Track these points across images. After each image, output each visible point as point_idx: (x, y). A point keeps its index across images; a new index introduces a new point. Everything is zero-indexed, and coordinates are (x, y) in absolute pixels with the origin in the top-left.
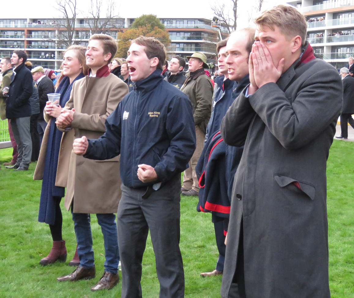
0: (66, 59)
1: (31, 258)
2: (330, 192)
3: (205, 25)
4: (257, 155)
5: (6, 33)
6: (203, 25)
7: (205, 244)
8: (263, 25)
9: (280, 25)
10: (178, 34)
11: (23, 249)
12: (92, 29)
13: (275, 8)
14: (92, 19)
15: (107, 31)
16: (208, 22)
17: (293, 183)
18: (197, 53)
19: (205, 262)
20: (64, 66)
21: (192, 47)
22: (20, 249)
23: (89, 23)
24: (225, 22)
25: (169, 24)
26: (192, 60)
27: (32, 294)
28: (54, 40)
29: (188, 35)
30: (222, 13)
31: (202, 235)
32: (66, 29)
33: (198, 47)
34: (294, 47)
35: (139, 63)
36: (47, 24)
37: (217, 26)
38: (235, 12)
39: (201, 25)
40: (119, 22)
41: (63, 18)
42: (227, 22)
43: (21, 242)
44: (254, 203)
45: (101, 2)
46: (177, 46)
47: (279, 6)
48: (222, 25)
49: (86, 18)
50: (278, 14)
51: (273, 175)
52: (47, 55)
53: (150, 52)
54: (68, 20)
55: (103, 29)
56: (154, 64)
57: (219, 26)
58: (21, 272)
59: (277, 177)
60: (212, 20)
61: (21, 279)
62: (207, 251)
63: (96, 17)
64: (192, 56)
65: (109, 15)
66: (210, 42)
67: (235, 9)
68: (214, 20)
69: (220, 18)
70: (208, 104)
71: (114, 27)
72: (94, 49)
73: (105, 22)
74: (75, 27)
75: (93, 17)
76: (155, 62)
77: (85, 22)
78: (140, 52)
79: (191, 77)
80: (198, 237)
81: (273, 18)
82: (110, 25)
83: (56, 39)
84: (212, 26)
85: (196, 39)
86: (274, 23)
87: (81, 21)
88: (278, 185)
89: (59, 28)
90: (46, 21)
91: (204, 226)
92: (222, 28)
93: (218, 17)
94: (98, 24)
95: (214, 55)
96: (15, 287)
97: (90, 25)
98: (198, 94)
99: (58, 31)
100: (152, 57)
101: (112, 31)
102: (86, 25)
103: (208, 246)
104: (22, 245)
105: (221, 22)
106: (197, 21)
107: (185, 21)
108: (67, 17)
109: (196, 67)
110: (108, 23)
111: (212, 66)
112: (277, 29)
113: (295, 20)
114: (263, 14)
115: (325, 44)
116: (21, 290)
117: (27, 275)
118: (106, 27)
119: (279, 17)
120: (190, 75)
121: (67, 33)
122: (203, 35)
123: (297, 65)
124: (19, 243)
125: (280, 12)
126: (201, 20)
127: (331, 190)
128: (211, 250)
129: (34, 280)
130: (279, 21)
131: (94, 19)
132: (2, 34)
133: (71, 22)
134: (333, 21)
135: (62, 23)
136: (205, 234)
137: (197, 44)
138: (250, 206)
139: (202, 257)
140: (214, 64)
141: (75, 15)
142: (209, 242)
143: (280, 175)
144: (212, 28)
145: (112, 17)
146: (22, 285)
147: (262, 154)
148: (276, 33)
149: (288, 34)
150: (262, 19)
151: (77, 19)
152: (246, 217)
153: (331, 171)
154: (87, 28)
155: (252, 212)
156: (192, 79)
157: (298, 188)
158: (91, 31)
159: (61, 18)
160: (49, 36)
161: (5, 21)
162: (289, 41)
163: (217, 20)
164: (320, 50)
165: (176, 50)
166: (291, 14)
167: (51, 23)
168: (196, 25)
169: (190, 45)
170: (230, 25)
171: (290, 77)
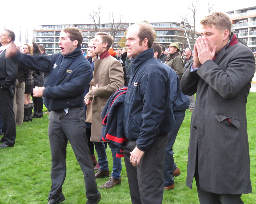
0: (89, 47)
1: (77, 165)
2: (253, 123)
3: (176, 26)
4: (204, 103)
5: (59, 33)
6: (175, 26)
7: (179, 155)
8: (205, 24)
9: (215, 24)
10: (161, 32)
11: (72, 160)
12: (110, 30)
13: (212, 14)
14: (110, 24)
15: (119, 31)
16: (178, 25)
17: (226, 120)
18: (173, 43)
19: (179, 166)
20: (89, 51)
21: (169, 39)
22: (71, 159)
23: (108, 27)
24: (188, 24)
25: (155, 26)
26: (170, 47)
27: (78, 186)
28: (87, 36)
29: (167, 32)
30: (186, 19)
31: (178, 150)
32: (94, 30)
33: (173, 39)
34: (224, 36)
35: (66, 44)
36: (83, 27)
37: (184, 27)
38: (194, 18)
39: (174, 27)
40: (126, 25)
41: (92, 24)
42: (190, 24)
43: (71, 156)
44: (204, 131)
45: (115, 14)
46: (161, 39)
47: (214, 13)
48: (187, 26)
49: (106, 23)
50: (214, 18)
51: (214, 115)
52: (83, 46)
53: (72, 37)
54: (96, 25)
55: (116, 30)
56: (75, 44)
57: (185, 27)
58: (71, 173)
59: (216, 116)
60: (181, 23)
61: (72, 177)
62: (181, 159)
63: (112, 23)
64: (170, 45)
65: (120, 22)
66: (179, 36)
67: (194, 16)
68: (182, 23)
69: (186, 22)
70: (181, 73)
71: (123, 28)
72: (97, 40)
73: (117, 25)
74: (100, 29)
75: (110, 23)
76: (76, 43)
77: (105, 26)
78: (66, 38)
79: (170, 57)
80: (175, 151)
81: (211, 20)
82: (120, 27)
83: (89, 36)
84: (181, 27)
85: (171, 35)
86: (212, 23)
87: (103, 25)
88: (218, 121)
89: (90, 29)
90: (82, 26)
91: (179, 145)
92: (187, 28)
93: (184, 21)
94: (113, 27)
95: (182, 44)
96: (68, 182)
97: (109, 27)
98: (175, 67)
99: (90, 31)
100: (74, 40)
101: (121, 31)
102: (106, 28)
103: (181, 156)
104: (71, 157)
105: (186, 24)
106: (172, 24)
107: (165, 24)
108: (95, 23)
109: (173, 51)
110: (119, 26)
111: (181, 51)
112: (213, 26)
113: (224, 20)
114: (205, 18)
115: (248, 36)
116: (72, 183)
117: (75, 174)
118: (118, 29)
119: (214, 19)
120: (170, 56)
121: (95, 32)
122: (176, 32)
123: (227, 47)
124: (70, 156)
125: (215, 16)
126: (174, 23)
127: (254, 123)
128: (183, 159)
129: (79, 178)
130: (214, 21)
131: (111, 24)
132: (57, 34)
133: (98, 26)
134: (253, 22)
135: (92, 26)
136: (179, 149)
137: (172, 38)
138: (201, 133)
139: (178, 163)
140: (182, 49)
141: (99, 22)
142: (182, 154)
143: (218, 115)
144: (181, 28)
145: (121, 22)
146: (72, 180)
147: (207, 102)
148: (213, 29)
149: (220, 29)
150: (204, 21)
151: (101, 24)
152: (199, 140)
153: (254, 111)
154: (107, 29)
155: (203, 137)
156: (171, 58)
157: (229, 122)
158: (109, 31)
159: (92, 23)
160: (85, 35)
161: (58, 26)
162: (221, 33)
163: (184, 23)
164: (246, 40)
165: (159, 42)
166: (221, 17)
167: (85, 27)
168: (171, 26)
169: (168, 38)
170: (191, 26)
171: (222, 55)
